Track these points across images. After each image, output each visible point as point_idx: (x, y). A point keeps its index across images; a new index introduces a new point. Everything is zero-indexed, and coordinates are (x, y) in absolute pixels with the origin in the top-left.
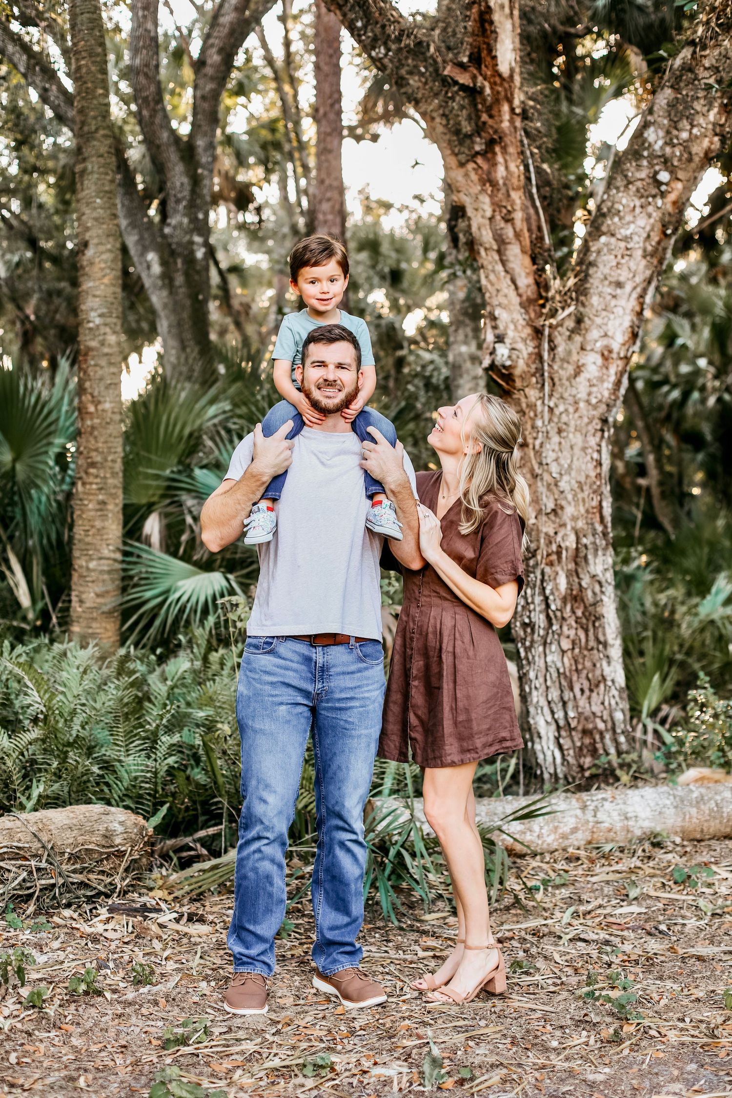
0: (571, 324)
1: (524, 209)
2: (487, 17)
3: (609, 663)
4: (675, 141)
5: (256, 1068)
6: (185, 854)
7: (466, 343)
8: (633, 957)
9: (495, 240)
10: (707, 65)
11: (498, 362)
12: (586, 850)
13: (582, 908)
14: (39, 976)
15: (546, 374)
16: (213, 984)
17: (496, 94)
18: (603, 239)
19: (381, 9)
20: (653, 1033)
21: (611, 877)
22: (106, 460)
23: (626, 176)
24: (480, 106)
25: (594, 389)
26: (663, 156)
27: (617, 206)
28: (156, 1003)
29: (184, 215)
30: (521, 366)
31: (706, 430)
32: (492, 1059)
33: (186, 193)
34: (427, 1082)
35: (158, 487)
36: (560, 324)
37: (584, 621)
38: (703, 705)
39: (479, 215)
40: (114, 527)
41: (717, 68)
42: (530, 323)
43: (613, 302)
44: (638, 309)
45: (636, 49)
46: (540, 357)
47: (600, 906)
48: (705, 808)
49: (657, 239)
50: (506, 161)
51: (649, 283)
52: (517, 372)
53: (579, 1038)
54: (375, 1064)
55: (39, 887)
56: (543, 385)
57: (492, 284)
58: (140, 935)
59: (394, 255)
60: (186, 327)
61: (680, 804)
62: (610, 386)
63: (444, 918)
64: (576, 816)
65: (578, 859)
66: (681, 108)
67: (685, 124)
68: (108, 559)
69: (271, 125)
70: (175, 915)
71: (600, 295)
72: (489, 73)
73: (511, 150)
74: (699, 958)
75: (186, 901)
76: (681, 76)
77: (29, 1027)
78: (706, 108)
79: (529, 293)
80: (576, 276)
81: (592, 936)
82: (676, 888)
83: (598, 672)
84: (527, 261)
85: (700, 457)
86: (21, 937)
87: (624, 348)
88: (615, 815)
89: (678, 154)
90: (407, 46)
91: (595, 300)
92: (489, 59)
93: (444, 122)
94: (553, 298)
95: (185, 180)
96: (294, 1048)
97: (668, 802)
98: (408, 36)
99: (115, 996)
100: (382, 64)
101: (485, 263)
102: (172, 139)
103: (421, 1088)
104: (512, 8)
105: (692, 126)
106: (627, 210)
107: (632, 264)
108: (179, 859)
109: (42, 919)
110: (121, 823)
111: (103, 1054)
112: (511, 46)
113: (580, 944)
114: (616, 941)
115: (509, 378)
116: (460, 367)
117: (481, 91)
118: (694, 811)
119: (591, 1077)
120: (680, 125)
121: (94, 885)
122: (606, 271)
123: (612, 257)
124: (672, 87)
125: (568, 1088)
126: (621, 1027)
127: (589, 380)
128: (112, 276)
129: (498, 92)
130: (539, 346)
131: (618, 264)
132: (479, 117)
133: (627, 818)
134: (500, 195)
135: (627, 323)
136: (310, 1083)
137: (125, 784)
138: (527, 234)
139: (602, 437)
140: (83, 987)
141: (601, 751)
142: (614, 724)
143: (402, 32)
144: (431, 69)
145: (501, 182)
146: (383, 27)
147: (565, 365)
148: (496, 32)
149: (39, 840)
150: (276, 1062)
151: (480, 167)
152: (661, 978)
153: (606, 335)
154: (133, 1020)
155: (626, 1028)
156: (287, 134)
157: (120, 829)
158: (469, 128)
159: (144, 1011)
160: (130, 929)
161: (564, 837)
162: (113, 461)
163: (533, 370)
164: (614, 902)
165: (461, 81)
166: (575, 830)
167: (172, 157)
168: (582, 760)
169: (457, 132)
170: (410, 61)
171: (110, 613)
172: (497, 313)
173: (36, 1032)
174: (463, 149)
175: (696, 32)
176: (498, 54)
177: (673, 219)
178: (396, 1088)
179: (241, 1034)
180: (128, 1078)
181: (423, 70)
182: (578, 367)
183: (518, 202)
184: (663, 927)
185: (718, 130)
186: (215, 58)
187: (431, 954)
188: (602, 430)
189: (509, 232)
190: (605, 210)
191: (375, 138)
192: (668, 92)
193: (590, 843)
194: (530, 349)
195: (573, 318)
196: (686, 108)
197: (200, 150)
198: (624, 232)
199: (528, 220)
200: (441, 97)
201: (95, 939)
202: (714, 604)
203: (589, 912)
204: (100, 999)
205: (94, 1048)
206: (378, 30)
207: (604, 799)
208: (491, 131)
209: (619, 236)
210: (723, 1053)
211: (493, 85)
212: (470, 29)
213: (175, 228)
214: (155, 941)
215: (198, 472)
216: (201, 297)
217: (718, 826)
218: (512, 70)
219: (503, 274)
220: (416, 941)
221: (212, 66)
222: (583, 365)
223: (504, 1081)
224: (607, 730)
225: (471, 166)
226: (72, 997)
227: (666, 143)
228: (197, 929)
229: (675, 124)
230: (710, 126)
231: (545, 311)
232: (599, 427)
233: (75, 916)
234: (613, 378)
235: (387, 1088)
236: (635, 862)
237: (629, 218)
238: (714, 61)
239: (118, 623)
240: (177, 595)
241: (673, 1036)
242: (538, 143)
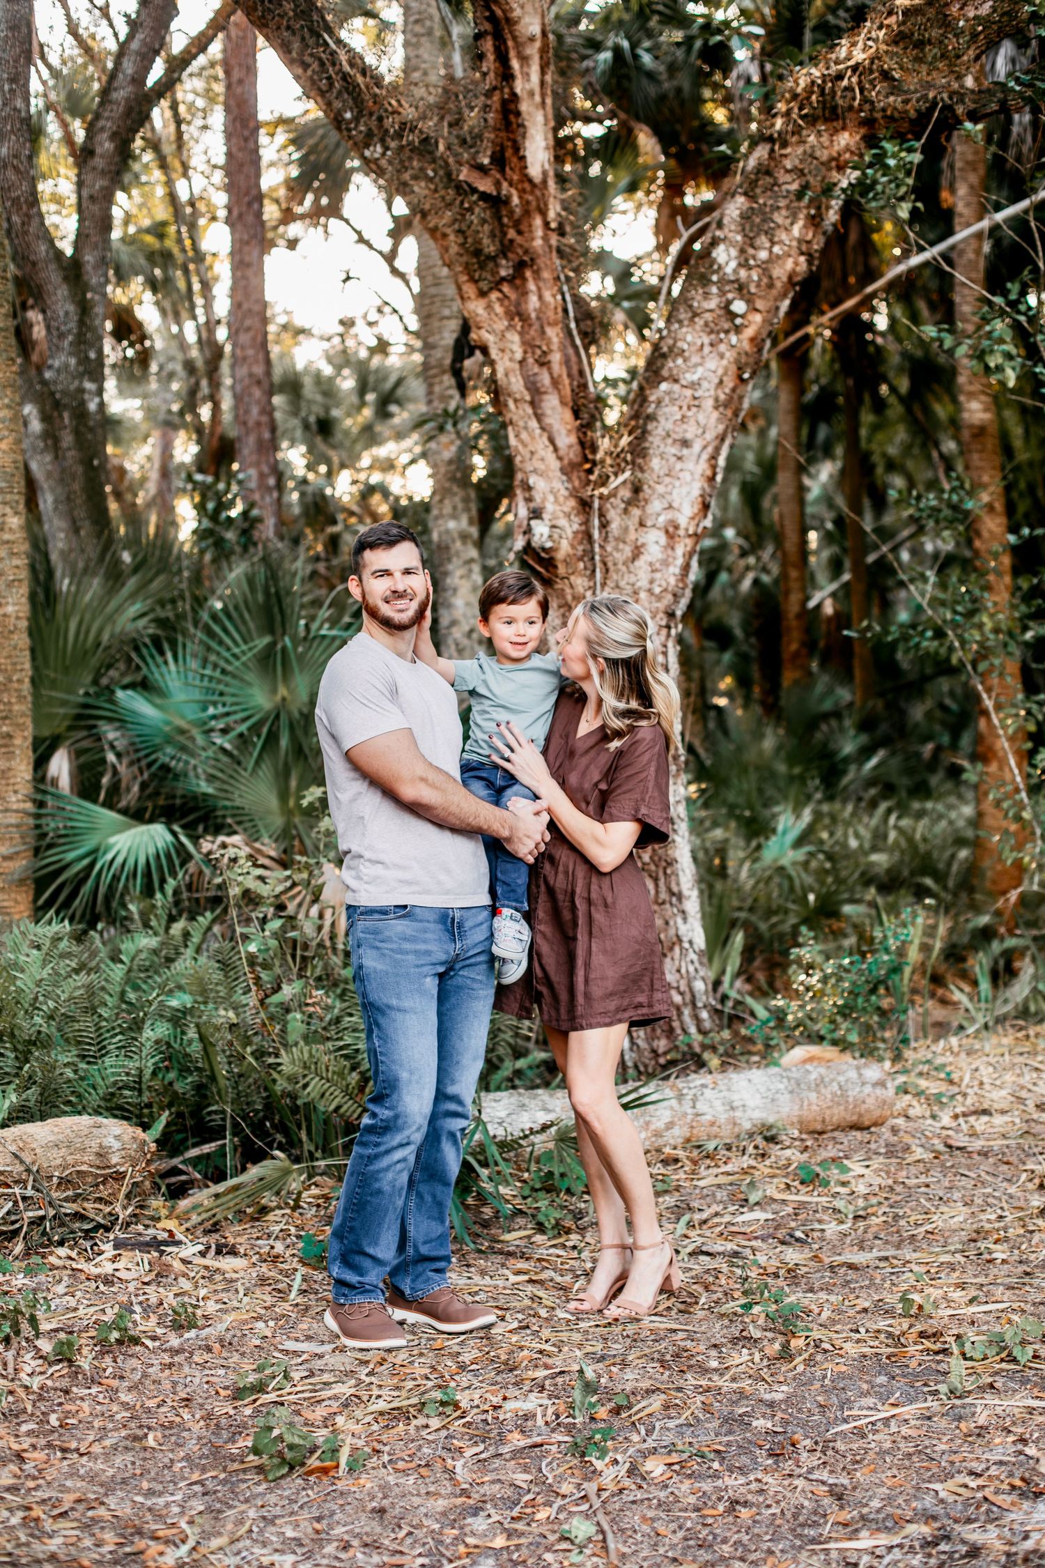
0: (626, 493)
1: (563, 349)
2: (512, 106)
3: (685, 920)
4: (752, 262)
5: (358, 1413)
6: (173, 1180)
7: (454, 516)
8: (770, 1270)
9: (528, 389)
10: (789, 167)
11: (536, 541)
12: (684, 1149)
13: (697, 1217)
14: (53, 1326)
15: (597, 558)
16: (271, 1323)
17: (525, 204)
18: (664, 386)
19: (376, 95)
20: (826, 1346)
21: (723, 1180)
22: (11, 681)
23: (691, 307)
24: (505, 220)
25: (658, 575)
26: (737, 280)
27: (680, 344)
28: (209, 1349)
29: (70, 354)
30: (564, 549)
31: (734, 621)
32: (646, 1384)
33: (73, 325)
34: (577, 1413)
35: (65, 716)
36: (613, 494)
37: (653, 867)
38: (811, 966)
39: (506, 358)
40: (23, 767)
41: (801, 171)
42: (574, 493)
43: (679, 466)
44: (709, 473)
45: (646, 128)
46: (589, 536)
47: (717, 1214)
48: (826, 1092)
49: (731, 385)
50: (539, 289)
51: (723, 440)
52: (560, 556)
53: (740, 1357)
54: (505, 1399)
55: (26, 1221)
56: (594, 571)
57: (525, 445)
58: (161, 1274)
59: (319, 398)
60: (79, 501)
61: (796, 1087)
62: (677, 571)
63: (529, 1237)
64: (672, 1108)
65: (676, 1161)
66: (757, 220)
67: (763, 240)
68: (17, 811)
69: (158, 230)
70: (201, 1247)
71: (662, 456)
72: (515, 177)
73: (546, 275)
74: (851, 1266)
75: (199, 1232)
76: (757, 180)
77: (64, 1383)
78: (788, 221)
79: (572, 455)
80: (630, 434)
81: (718, 1248)
82: (804, 1189)
83: (672, 932)
84: (568, 415)
85: (727, 657)
86: (14, 1283)
87: (694, 523)
88: (718, 1103)
89: (755, 278)
90: (410, 143)
91: (655, 463)
92: (515, 160)
93: (461, 240)
94: (603, 461)
95: (71, 308)
96: (397, 1388)
97: (781, 1086)
98: (412, 130)
99: (157, 1344)
100: (379, 167)
101: (515, 418)
102: (51, 254)
103: (570, 1420)
104: (543, 95)
105: (773, 243)
106: (693, 349)
107: (701, 417)
108: (168, 1186)
109: (36, 1259)
110: (117, 1137)
111: (163, 1409)
112: (543, 144)
113: (702, 1258)
114: (748, 1252)
115: (550, 563)
116: (447, 548)
117: (507, 201)
118: (813, 1096)
119: (767, 1397)
120: (758, 242)
121: (92, 1216)
122: (669, 426)
123: (676, 408)
124: (745, 194)
125: (744, 1410)
126: (788, 1342)
127: (651, 564)
128: (11, 439)
129: (528, 202)
130: (587, 522)
131: (683, 417)
132: (505, 234)
133: (732, 1108)
134: (532, 332)
135: (696, 492)
136: (435, 1423)
137: (100, 1092)
138: (566, 381)
139: (669, 635)
140: (115, 1335)
141: (679, 1031)
142: (693, 996)
143: (403, 125)
144: (441, 173)
145: (533, 315)
146: (380, 119)
147: (621, 546)
148: (523, 126)
149: (22, 1162)
150: (382, 1405)
151: (506, 297)
152: (811, 1290)
153: (670, 507)
154: (186, 1370)
155: (794, 1343)
156: (180, 241)
157: (116, 1145)
158: (492, 248)
159: (196, 1358)
160: (147, 1267)
161: (657, 1134)
162: (20, 681)
163: (580, 553)
164: (731, 1209)
165: (482, 188)
166: (669, 1126)
167: (53, 278)
168: (655, 1044)
169: (477, 253)
170: (415, 163)
171: (21, 882)
172: (531, 482)
173: (75, 1389)
174: (484, 274)
175: (773, 125)
176: (528, 154)
177: (751, 360)
178: (540, 1421)
179: (326, 1377)
180: (204, 1432)
181: (431, 174)
182: (637, 548)
183: (555, 340)
184: (799, 1234)
185: (804, 248)
186: (106, 145)
187: (526, 1277)
188: (668, 627)
189: (545, 379)
190: (665, 349)
191: (292, 244)
192: (741, 200)
193: (688, 1140)
194: (576, 527)
195: (629, 485)
196: (764, 221)
197: (89, 268)
198: (690, 377)
199: (567, 362)
200: (456, 209)
201: (108, 1281)
202: (782, 845)
203: (705, 1222)
204: (138, 1348)
205: (151, 1404)
206: (373, 123)
207: (704, 1086)
208: (520, 251)
209: (684, 382)
210: (913, 1363)
211: (522, 192)
212: (491, 122)
213: (58, 371)
214: (181, 1280)
215: (120, 694)
216: (96, 462)
217: (843, 1114)
218: (545, 173)
219: (538, 431)
220: (503, 1265)
221: (102, 156)
222: (643, 545)
223: (666, 1407)
224: (685, 1004)
225: (494, 296)
226: (104, 1347)
227: (740, 265)
228: (228, 1263)
229: (751, 242)
230: (795, 244)
231: (592, 478)
232: (664, 623)
233: (74, 1254)
234: (680, 561)
235: (530, 1423)
236: (746, 1161)
237: (695, 359)
238: (797, 162)
239: (31, 893)
240: (109, 856)
241: (851, 1349)
242: (575, 264)
